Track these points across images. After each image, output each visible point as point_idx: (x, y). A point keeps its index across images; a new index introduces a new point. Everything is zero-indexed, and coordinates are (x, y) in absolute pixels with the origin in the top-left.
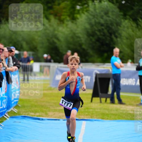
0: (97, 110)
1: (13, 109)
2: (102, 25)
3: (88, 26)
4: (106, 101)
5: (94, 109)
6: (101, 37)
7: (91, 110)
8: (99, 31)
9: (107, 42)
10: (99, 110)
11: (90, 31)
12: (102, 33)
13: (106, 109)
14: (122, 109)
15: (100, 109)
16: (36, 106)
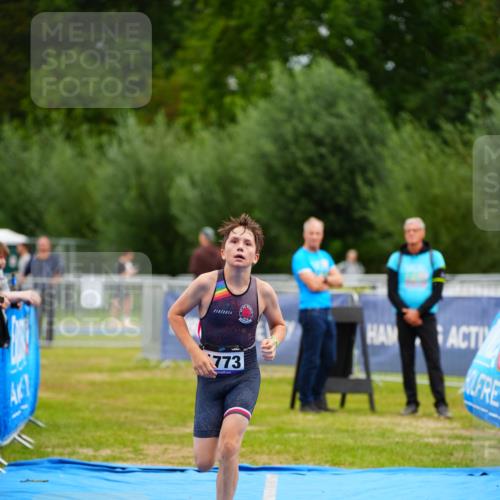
0: (313, 436)
1: (20, 436)
2: (319, 142)
3: (269, 147)
4: (343, 402)
5: (304, 432)
6: (315, 181)
7: (293, 435)
8: (310, 162)
9: (340, 200)
10: (320, 436)
11: (276, 163)
12: (319, 170)
13: (347, 431)
14: (399, 430)
15: (325, 431)
16: (97, 425)
